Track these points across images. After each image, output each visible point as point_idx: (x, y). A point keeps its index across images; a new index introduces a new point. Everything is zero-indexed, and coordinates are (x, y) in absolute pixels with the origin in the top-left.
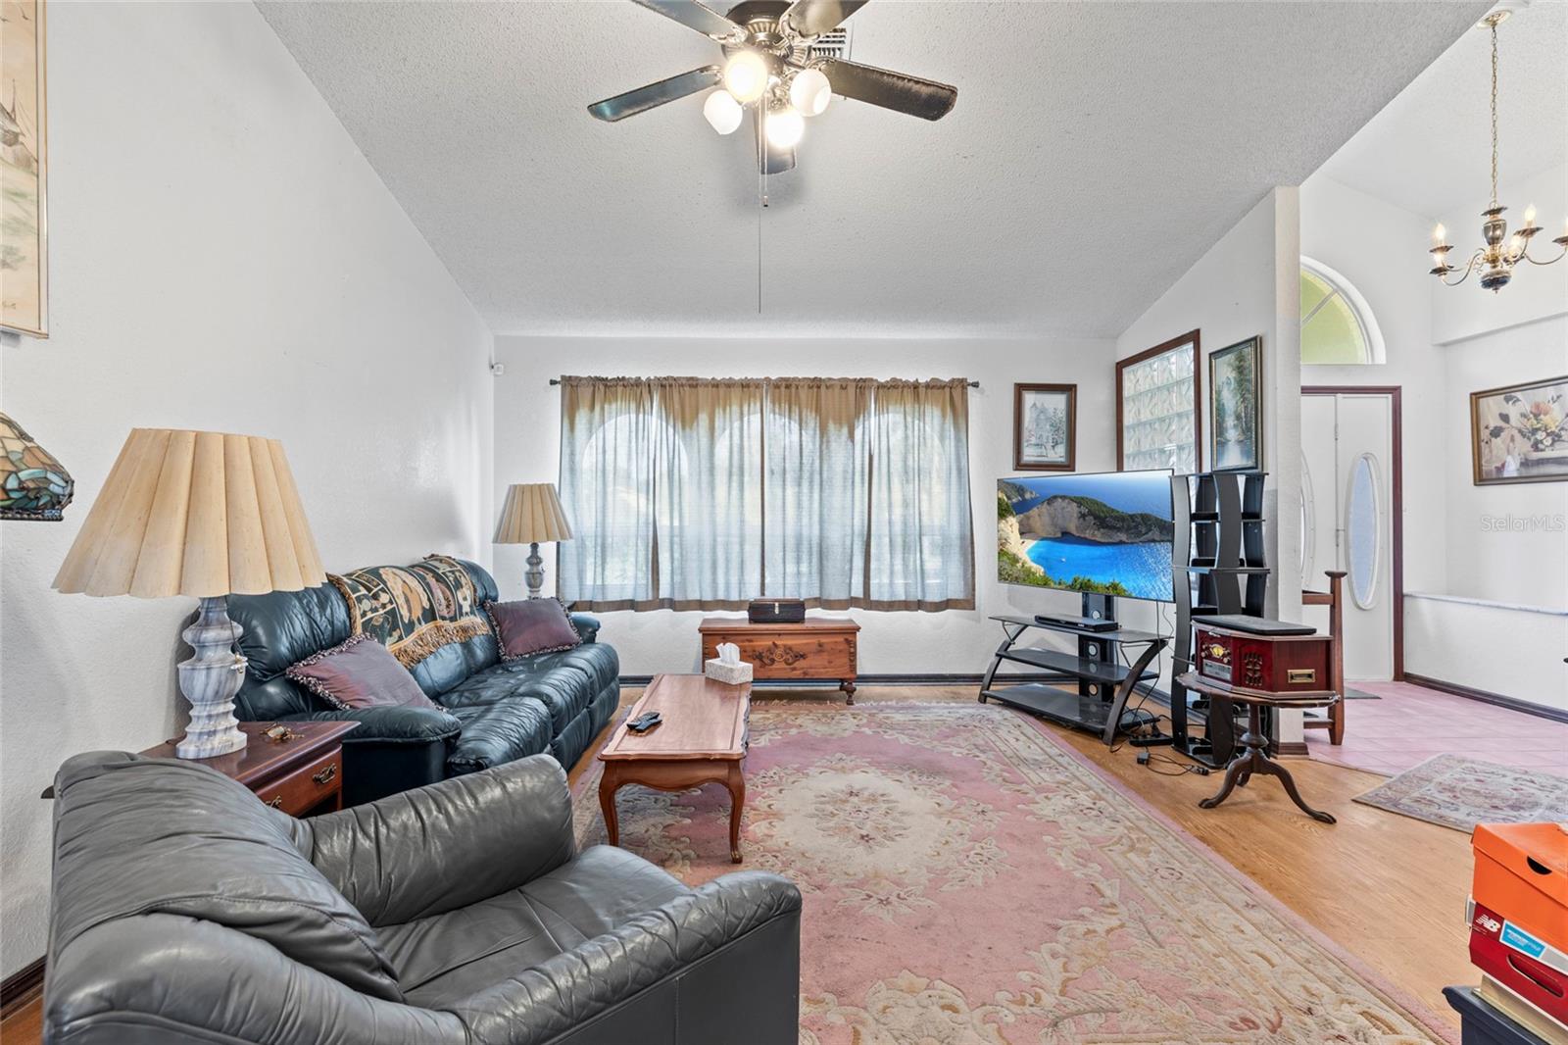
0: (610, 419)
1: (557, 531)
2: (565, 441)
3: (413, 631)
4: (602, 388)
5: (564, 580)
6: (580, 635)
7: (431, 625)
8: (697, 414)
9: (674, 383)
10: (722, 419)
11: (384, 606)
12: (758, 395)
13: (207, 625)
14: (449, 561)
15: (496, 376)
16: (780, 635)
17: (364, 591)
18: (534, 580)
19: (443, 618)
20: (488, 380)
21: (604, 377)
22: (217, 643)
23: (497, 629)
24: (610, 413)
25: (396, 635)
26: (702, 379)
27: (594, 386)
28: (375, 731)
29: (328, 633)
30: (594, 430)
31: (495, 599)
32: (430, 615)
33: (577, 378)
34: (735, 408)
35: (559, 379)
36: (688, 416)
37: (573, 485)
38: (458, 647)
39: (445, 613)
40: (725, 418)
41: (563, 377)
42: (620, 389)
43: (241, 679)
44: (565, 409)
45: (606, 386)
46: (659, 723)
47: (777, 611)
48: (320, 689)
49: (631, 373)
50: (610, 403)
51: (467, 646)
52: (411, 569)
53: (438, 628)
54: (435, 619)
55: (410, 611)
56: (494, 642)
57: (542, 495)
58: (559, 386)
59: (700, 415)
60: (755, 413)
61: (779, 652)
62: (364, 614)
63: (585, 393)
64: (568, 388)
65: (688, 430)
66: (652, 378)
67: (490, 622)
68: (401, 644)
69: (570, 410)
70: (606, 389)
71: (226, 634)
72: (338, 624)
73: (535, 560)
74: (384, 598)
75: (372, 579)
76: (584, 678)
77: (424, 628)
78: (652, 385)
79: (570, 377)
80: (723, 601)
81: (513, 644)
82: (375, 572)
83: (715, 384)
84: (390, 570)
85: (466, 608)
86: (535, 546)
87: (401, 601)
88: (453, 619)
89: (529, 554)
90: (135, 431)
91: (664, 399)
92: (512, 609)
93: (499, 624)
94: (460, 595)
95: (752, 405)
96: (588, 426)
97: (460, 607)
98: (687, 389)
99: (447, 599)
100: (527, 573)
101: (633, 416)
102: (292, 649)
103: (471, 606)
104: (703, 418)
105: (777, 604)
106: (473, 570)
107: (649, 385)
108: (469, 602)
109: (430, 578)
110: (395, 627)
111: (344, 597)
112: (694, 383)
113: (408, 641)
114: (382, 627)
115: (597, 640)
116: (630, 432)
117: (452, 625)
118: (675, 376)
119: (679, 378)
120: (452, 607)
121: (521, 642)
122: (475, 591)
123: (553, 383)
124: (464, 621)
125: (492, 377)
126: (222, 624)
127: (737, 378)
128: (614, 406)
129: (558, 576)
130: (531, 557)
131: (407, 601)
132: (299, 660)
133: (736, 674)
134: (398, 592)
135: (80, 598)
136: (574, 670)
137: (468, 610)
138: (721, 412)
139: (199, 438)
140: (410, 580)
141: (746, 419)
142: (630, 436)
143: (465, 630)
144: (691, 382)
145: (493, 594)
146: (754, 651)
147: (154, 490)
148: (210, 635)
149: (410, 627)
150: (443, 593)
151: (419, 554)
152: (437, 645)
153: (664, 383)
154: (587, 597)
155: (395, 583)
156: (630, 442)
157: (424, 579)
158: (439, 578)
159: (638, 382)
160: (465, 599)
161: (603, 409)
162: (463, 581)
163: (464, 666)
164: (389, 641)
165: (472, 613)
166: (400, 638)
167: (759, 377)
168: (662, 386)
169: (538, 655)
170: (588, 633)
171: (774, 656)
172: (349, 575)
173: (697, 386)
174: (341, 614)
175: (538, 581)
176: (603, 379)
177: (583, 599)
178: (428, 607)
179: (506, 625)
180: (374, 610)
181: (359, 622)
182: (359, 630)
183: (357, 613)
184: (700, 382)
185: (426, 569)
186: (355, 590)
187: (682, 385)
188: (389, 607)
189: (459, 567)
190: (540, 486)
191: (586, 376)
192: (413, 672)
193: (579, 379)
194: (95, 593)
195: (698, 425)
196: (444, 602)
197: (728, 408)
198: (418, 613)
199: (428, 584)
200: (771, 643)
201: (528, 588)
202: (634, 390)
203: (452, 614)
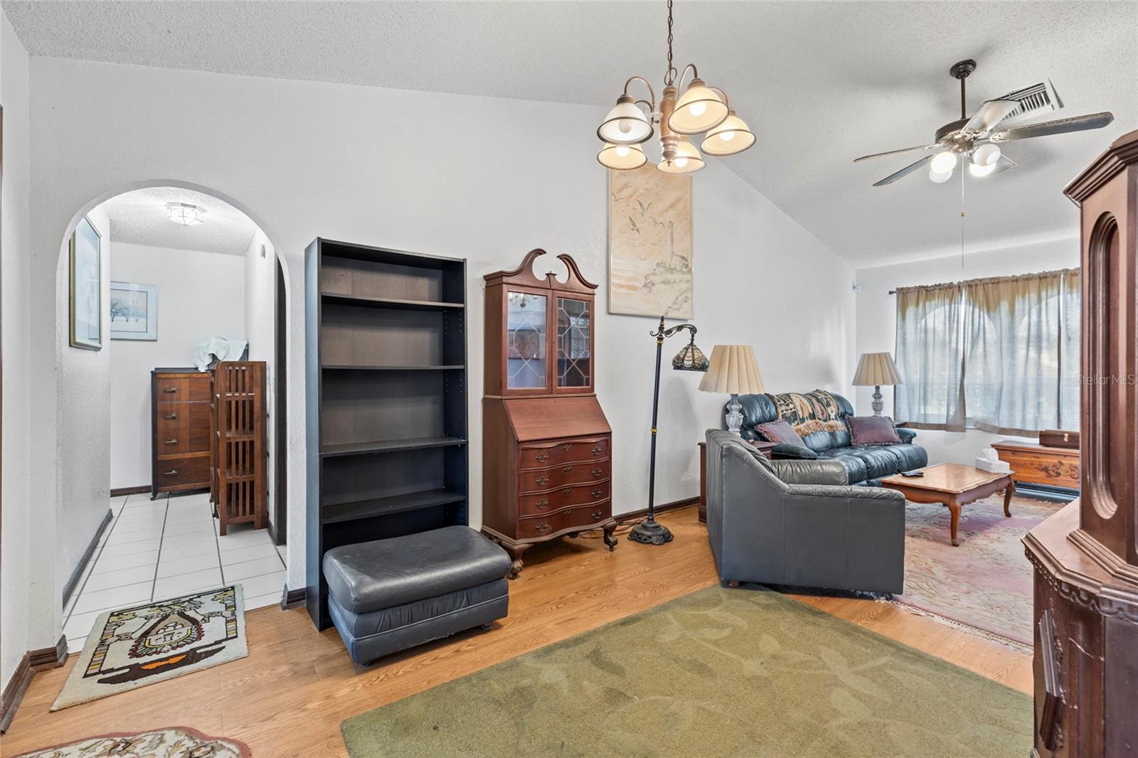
0: (931, 311)
1: (890, 379)
2: (899, 327)
3: (804, 422)
4: (924, 292)
5: (899, 409)
6: (901, 438)
7: (813, 421)
8: (999, 302)
9: (979, 283)
10: (1021, 304)
11: (791, 409)
12: (1055, 282)
13: (733, 403)
14: (825, 393)
15: (857, 293)
16: (1065, 456)
17: (782, 402)
18: (877, 406)
19: (820, 419)
20: (852, 296)
21: (925, 285)
22: (735, 410)
23: (851, 429)
24: (930, 307)
25: (796, 422)
26: (1002, 278)
27: (919, 292)
28: (783, 450)
29: (768, 416)
30: (919, 320)
31: (852, 415)
32: (813, 416)
33: (906, 288)
34: (1034, 296)
35: (895, 290)
36: (992, 304)
37: (904, 352)
38: (827, 433)
39: (821, 417)
40: (1024, 302)
41: (898, 289)
42: (937, 292)
43: (742, 421)
44: (899, 308)
45: (927, 291)
46: (922, 476)
47: (1066, 440)
48: (765, 435)
49: (945, 280)
50: (930, 300)
51: (833, 434)
52: (805, 396)
53: (817, 423)
54: (815, 418)
55: (803, 413)
56: (848, 436)
57: (882, 358)
58: (895, 295)
59: (1001, 303)
60: (1052, 296)
61: (1063, 468)
62: (782, 411)
63: (913, 297)
64: (901, 295)
65: (992, 313)
66: (962, 281)
67: (847, 426)
68: (798, 427)
69: (902, 308)
70: (927, 292)
71: (738, 407)
72: (772, 414)
73: (877, 395)
74: (791, 406)
75: (787, 398)
76: (894, 458)
77: (809, 422)
78: (961, 286)
79: (902, 288)
80: (1020, 430)
81: (858, 438)
82: (788, 395)
83: (1015, 280)
84: (794, 395)
85: (833, 416)
86: (878, 388)
87: (799, 408)
88: (825, 421)
89: (874, 392)
90: (715, 346)
91: (970, 294)
92: (861, 421)
93: (851, 427)
94: (829, 409)
95: (1049, 291)
96: (914, 316)
97: (829, 415)
98: (990, 286)
99: (822, 411)
100: (873, 403)
101: (947, 307)
102: (756, 420)
103: (836, 416)
104: (1005, 306)
105: (1066, 435)
106: (839, 399)
107: (959, 287)
108: (834, 413)
109: (814, 400)
110: (796, 419)
111: (775, 403)
112: (996, 281)
113: (802, 426)
114: (790, 418)
115: (912, 442)
116: (945, 318)
117: (825, 423)
118: (980, 278)
119: (983, 279)
120: (825, 415)
121: (863, 437)
122: (838, 409)
123: (891, 293)
124: (831, 422)
125: (855, 294)
126: (736, 404)
127: (1036, 273)
128: (933, 302)
129: (895, 406)
130: (876, 394)
131: (802, 408)
132: (758, 424)
133: (993, 467)
134: (797, 404)
135: (705, 393)
136: (890, 453)
137: (834, 417)
138: (1020, 298)
139: (731, 347)
140: (803, 400)
141: (1044, 303)
142: (945, 320)
143: (831, 427)
144: (993, 281)
145: (850, 412)
146: (1040, 465)
147: (720, 363)
148: (734, 407)
149: (803, 420)
150: (820, 407)
151: (811, 389)
152: (816, 430)
153: (971, 284)
154: (915, 420)
155: (797, 401)
156: (945, 324)
157: (811, 400)
158: (818, 401)
159: (951, 286)
160: (832, 412)
161: (924, 305)
162: (831, 403)
163: (829, 443)
164: (793, 424)
165: (836, 419)
166: (798, 424)
167: (1057, 270)
168: (969, 286)
169: (872, 445)
170: (907, 439)
171: (1059, 471)
172: (777, 396)
173: (999, 282)
174: (773, 410)
175: (879, 408)
176: (925, 287)
177: (912, 421)
178: (811, 412)
179: (855, 428)
180: (787, 410)
181: (780, 414)
182: (780, 417)
183: (780, 410)
184: (1001, 280)
185: (813, 397)
186: (779, 401)
187: (986, 284)
188: (793, 410)
189: (830, 396)
190: (879, 354)
191: (913, 286)
192: (803, 439)
193: (909, 289)
194: (708, 391)
195: (1000, 309)
196: (820, 412)
197: (1027, 295)
198: (806, 415)
199: (812, 403)
200: (1057, 461)
201: (873, 411)
202: (949, 291)
203: (825, 418)
